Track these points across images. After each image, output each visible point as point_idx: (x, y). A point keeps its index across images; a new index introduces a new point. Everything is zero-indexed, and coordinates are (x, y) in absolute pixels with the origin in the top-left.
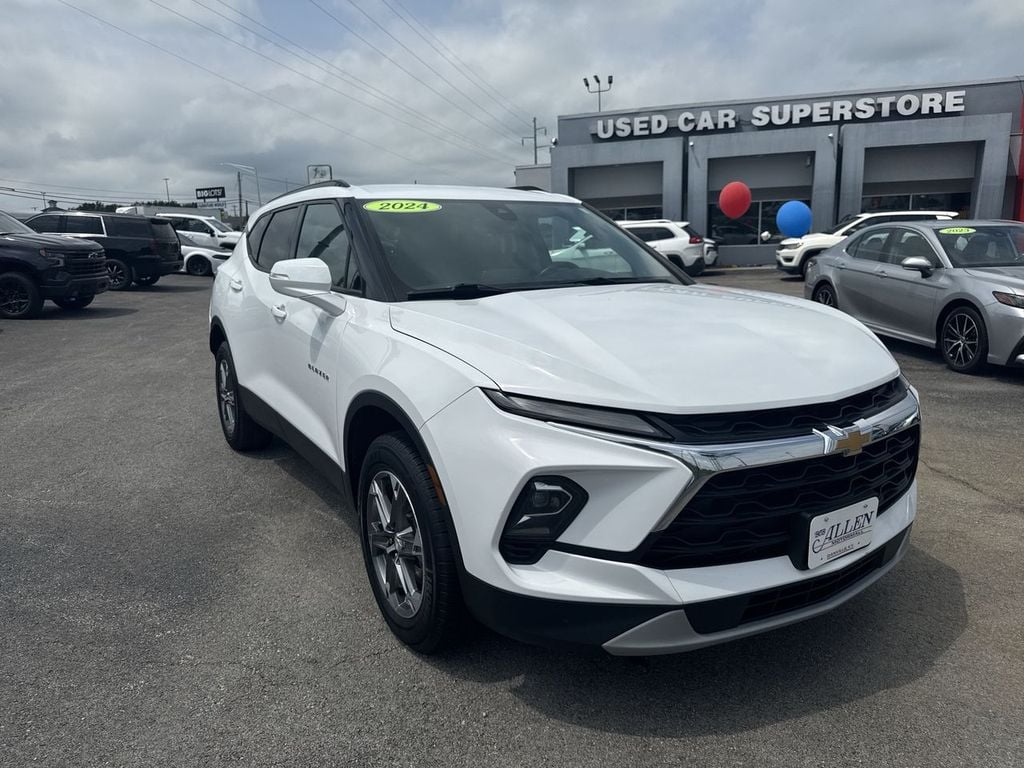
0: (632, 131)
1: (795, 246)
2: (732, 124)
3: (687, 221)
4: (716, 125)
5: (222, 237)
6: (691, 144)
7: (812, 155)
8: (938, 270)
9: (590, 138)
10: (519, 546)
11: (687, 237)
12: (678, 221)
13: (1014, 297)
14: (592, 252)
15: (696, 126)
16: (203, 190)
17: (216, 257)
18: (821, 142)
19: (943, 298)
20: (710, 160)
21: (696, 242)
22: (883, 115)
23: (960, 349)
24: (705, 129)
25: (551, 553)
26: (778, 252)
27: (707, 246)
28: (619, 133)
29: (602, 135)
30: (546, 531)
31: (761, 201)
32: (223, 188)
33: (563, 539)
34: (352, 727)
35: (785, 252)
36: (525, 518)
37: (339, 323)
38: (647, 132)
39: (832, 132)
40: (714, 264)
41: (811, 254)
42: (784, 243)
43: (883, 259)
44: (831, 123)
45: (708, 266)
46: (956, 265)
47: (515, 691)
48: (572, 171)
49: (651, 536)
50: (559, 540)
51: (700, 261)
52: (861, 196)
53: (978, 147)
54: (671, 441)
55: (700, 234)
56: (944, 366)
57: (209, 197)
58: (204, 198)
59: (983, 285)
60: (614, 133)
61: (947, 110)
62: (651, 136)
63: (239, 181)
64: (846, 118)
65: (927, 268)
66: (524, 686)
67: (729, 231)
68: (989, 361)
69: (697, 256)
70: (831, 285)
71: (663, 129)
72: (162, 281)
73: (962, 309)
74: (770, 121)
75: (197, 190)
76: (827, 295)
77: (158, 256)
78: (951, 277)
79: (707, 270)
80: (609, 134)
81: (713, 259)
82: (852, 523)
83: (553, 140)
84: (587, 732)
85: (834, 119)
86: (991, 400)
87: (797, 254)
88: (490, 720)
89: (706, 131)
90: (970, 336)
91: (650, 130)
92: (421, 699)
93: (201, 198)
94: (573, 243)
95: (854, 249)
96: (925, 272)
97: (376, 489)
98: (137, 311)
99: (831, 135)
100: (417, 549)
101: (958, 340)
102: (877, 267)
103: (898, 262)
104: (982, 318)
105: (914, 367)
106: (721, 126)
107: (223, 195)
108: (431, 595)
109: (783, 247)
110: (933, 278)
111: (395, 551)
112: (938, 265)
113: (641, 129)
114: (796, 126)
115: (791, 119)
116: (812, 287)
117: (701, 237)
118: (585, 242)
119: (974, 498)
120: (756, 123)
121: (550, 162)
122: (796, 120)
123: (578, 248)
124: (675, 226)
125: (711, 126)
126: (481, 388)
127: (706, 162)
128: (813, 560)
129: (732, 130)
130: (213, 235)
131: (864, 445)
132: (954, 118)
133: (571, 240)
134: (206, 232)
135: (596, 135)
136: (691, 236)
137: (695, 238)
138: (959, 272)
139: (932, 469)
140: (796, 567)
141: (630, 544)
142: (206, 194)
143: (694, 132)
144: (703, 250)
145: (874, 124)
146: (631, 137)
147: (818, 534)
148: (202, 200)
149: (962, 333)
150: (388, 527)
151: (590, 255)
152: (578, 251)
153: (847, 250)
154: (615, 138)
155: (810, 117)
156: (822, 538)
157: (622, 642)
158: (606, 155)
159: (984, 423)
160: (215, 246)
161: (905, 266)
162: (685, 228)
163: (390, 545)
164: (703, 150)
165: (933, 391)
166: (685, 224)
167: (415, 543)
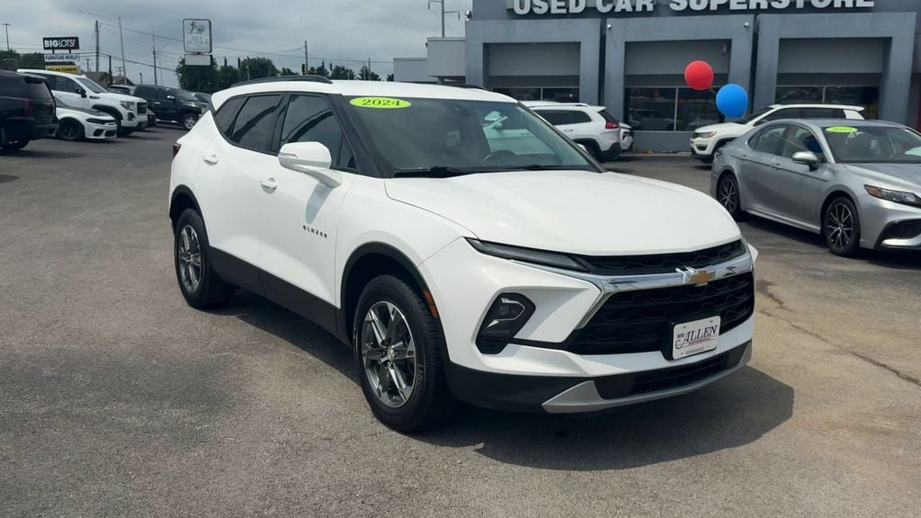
0: (549, 9)
1: (709, 135)
2: (650, 8)
3: (603, 105)
4: (634, 7)
5: (94, 98)
6: (609, 26)
7: (728, 43)
8: (824, 165)
9: (506, 12)
10: (490, 341)
11: (603, 122)
12: (595, 105)
13: (880, 190)
14: (508, 133)
15: (614, 8)
16: (53, 39)
17: (89, 120)
18: (737, 30)
19: (827, 188)
20: (627, 43)
21: (613, 128)
22: (798, 6)
23: (839, 235)
24: (623, 10)
25: (510, 346)
26: (692, 140)
27: (623, 131)
28: (536, 10)
29: (518, 11)
30: (508, 332)
31: (677, 87)
32: (77, 39)
33: (519, 336)
34: (369, 470)
35: (698, 141)
36: (495, 322)
37: (334, 195)
38: (564, 11)
39: (748, 21)
40: (630, 149)
41: (722, 143)
42: (698, 131)
43: (778, 153)
44: (748, 11)
45: (624, 151)
46: (838, 160)
47: (478, 451)
48: (487, 47)
49: (574, 331)
50: (515, 337)
51: (616, 146)
52: (775, 86)
53: (886, 43)
54: (588, 272)
55: (616, 118)
56: (827, 250)
57: (58, 48)
58: (53, 48)
59: (856, 179)
60: (531, 10)
61: (858, 5)
62: (569, 15)
63: (97, 31)
64: (762, 7)
65: (814, 162)
66: (484, 448)
67: (646, 114)
68: (861, 246)
69: (613, 142)
70: (733, 175)
71: (580, 9)
72: (32, 145)
73: (840, 199)
74: (688, 6)
75: (45, 39)
76: (730, 184)
77: (32, 119)
78: (833, 172)
79: (622, 155)
80: (526, 10)
81: (629, 145)
82: (702, 332)
83: (468, 13)
84: (529, 469)
85: (751, 8)
86: (858, 278)
87: (710, 143)
88: (464, 464)
89: (623, 13)
90: (847, 224)
91: (568, 9)
92: (413, 455)
93: (49, 48)
94: (490, 122)
95: (755, 141)
96: (812, 166)
97: (372, 315)
98: (17, 178)
99: (746, 24)
100: (411, 353)
101: (837, 226)
102: (772, 159)
103: (790, 156)
104: (855, 207)
105: (803, 251)
106: (639, 9)
107: (77, 47)
108: (422, 383)
109: (697, 135)
110: (818, 171)
111: (388, 361)
112: (824, 160)
113: (558, 7)
114: (714, 13)
115: (709, 5)
116: (718, 176)
117: (617, 123)
118: (502, 122)
119: (820, 345)
120: (674, 7)
121: (464, 36)
122: (714, 7)
123: (494, 128)
124: (592, 110)
125: (629, 9)
126: (465, 238)
127: (623, 45)
128: (676, 354)
129: (649, 14)
130: (84, 96)
131: (710, 280)
132: (864, 14)
133: (486, 119)
134: (77, 92)
135: (513, 9)
136: (608, 121)
137: (611, 123)
138: (840, 167)
139: (794, 326)
140: (665, 357)
141: (561, 338)
142: (55, 43)
143: (612, 14)
144: (619, 135)
145: (788, 15)
146: (548, 15)
147: (679, 336)
148: (51, 51)
149: (840, 221)
150: (383, 342)
151: (506, 136)
152: (495, 132)
153: (749, 143)
154: (531, 15)
155: (727, 5)
156: (682, 339)
157: (555, 403)
158: (524, 32)
159: (845, 295)
160: (87, 108)
161: (794, 160)
162: (602, 113)
163: (383, 357)
164: (620, 32)
165: (812, 270)
166: (601, 108)
167: (409, 349)
